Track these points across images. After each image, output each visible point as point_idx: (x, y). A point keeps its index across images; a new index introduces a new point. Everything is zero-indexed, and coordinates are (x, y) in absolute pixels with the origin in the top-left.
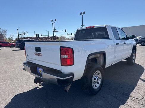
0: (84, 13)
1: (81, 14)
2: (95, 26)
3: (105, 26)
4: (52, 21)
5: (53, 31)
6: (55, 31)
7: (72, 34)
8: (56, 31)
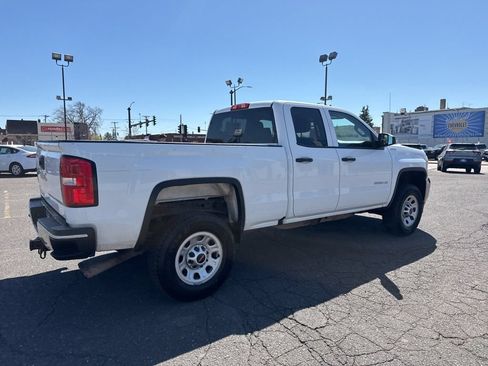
0: (333, 56)
1: (323, 59)
3: (272, 105)
4: (230, 83)
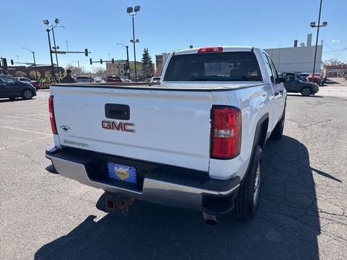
0: (137, 9)
1: (130, 10)
2: (223, 47)
3: (252, 50)
4: (47, 23)
5: (51, 52)
6: (56, 52)
7: (101, 62)
8: (59, 52)
